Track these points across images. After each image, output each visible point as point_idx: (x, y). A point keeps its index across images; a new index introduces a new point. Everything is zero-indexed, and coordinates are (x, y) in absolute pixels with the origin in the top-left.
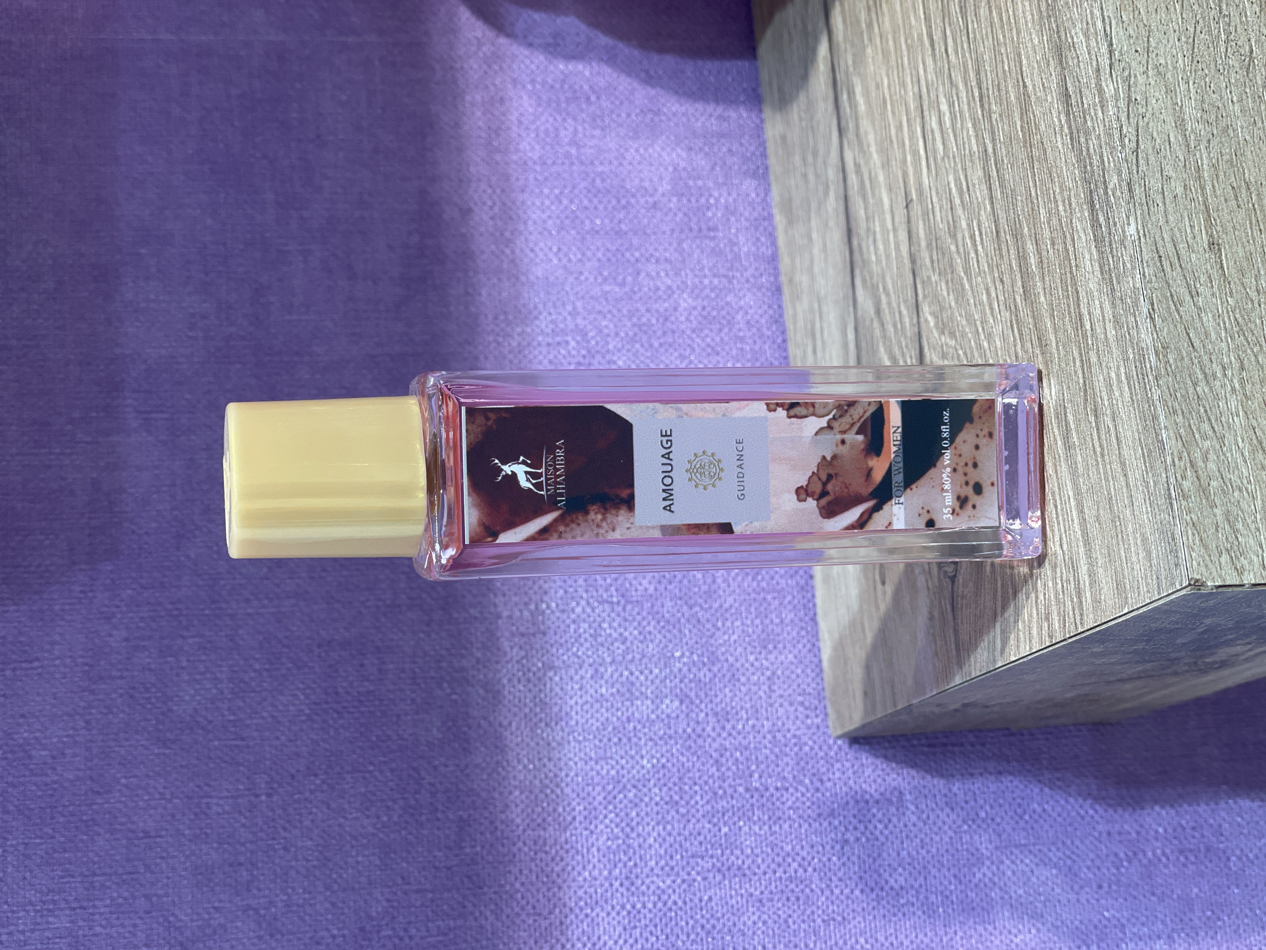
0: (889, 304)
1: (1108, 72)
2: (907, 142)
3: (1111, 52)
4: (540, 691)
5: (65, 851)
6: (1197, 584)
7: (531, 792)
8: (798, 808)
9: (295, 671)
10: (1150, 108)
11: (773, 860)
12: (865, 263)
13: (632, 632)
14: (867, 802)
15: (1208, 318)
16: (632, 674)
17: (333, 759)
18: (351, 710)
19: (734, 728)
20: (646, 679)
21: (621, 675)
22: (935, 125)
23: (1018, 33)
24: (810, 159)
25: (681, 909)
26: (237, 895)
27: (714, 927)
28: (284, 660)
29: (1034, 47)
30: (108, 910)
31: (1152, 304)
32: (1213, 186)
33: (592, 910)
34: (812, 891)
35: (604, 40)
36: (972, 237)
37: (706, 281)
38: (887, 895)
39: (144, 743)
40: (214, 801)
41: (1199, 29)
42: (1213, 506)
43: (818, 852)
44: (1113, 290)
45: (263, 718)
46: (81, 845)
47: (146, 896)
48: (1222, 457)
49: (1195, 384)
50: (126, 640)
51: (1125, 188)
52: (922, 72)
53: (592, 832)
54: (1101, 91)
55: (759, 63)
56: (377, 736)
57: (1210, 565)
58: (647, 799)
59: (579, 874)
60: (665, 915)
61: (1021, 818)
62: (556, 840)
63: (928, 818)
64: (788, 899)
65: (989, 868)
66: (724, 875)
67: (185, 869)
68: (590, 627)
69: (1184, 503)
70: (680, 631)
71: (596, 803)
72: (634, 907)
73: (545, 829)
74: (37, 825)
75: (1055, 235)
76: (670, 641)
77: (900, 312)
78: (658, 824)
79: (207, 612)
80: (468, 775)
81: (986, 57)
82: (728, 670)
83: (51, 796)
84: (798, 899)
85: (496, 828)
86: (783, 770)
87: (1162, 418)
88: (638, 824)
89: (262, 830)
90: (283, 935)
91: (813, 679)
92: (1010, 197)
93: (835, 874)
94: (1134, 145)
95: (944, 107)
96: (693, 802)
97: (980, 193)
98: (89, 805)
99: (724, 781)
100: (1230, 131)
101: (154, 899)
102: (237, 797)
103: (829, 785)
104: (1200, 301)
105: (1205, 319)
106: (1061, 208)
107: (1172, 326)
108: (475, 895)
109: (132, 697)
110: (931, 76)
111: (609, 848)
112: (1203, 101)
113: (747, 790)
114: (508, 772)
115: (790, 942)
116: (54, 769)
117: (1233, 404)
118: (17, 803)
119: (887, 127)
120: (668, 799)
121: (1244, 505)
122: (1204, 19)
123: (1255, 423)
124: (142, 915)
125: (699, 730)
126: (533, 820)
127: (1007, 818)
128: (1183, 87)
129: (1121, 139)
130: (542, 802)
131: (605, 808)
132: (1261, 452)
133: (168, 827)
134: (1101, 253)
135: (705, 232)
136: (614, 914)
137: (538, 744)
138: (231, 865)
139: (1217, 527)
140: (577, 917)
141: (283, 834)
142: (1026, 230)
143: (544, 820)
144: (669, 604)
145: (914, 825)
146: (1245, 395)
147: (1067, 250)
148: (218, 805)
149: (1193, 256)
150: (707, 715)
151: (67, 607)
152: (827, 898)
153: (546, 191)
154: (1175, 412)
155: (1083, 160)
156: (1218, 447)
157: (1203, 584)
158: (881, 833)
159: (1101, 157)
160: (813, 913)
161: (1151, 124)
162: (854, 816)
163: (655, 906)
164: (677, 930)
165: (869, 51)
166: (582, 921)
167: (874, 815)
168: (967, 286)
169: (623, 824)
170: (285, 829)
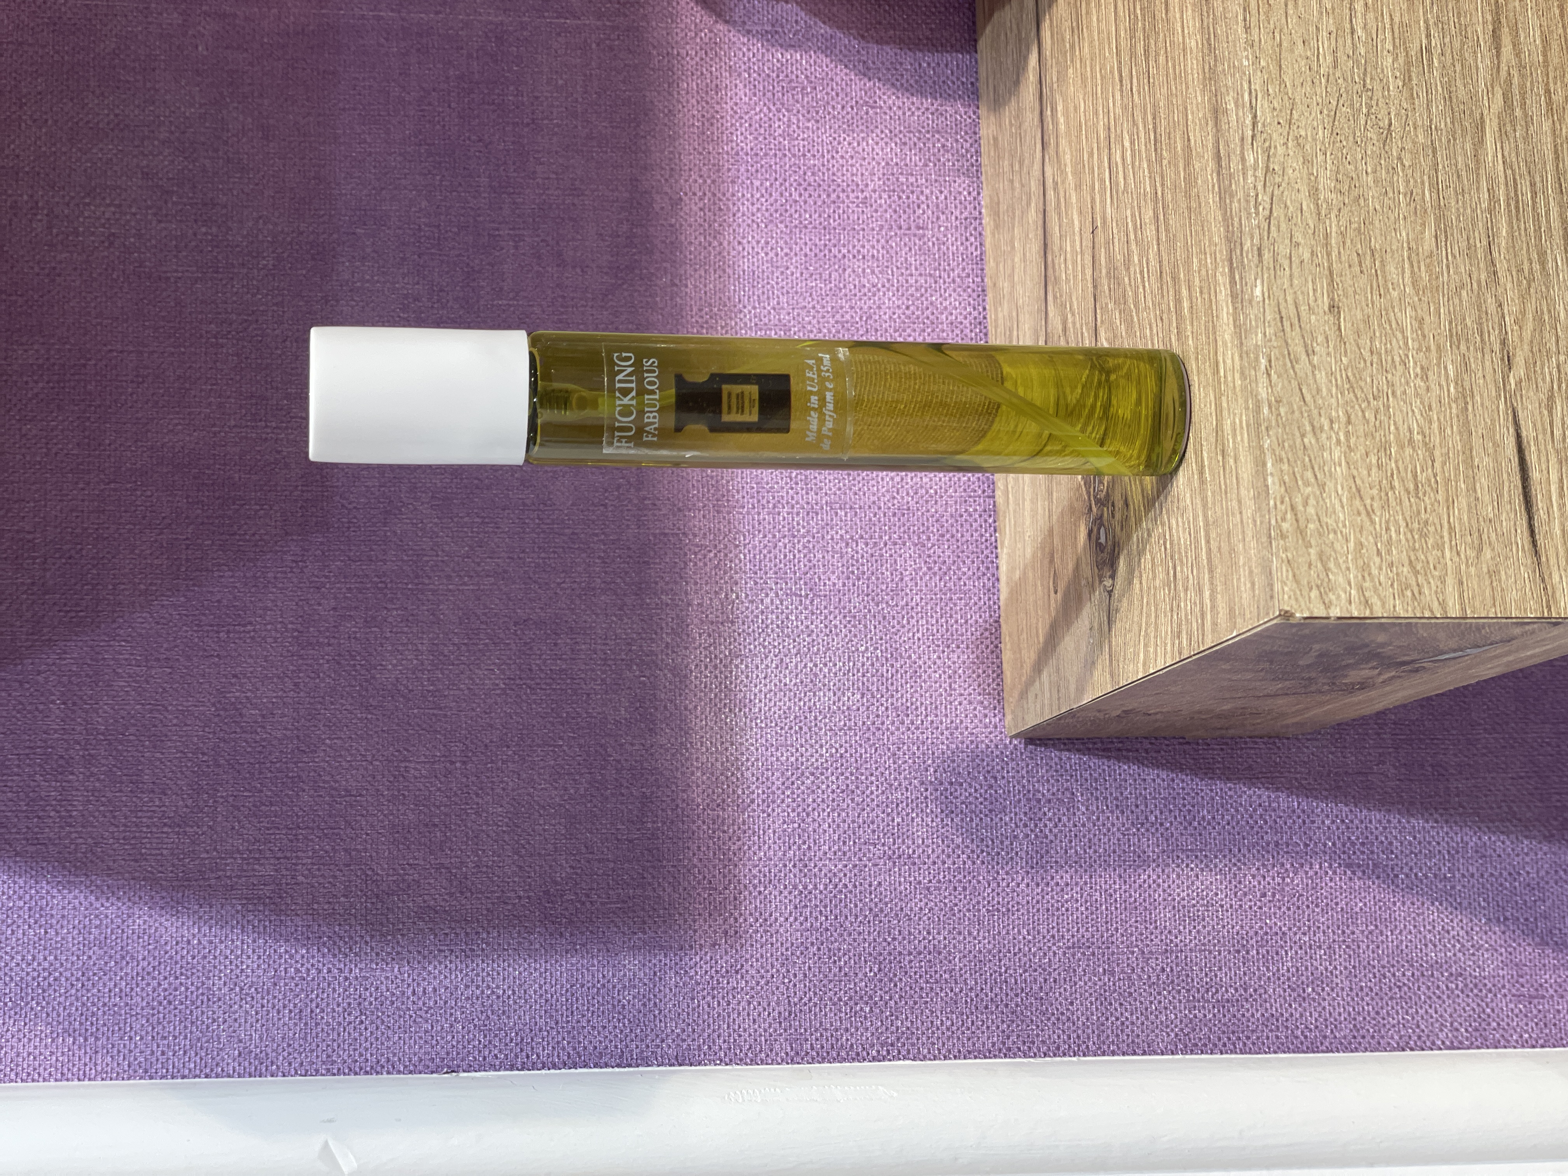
0: (1074, 323)
1: (1250, 141)
2: (1096, 169)
3: (1254, 124)
4: (726, 677)
5: (272, 805)
6: (1286, 615)
7: (712, 774)
8: (970, 803)
9: (492, 647)
10: (1286, 178)
11: (943, 851)
12: (1057, 280)
13: (817, 625)
14: (1039, 801)
15: (1321, 376)
16: (816, 665)
17: (525, 732)
18: (544, 687)
19: (912, 723)
20: (830, 671)
21: (805, 666)
22: (1119, 160)
23: (1187, 88)
24: (1017, 167)
25: (851, 892)
26: (431, 854)
27: (882, 911)
28: (482, 636)
29: (1197, 104)
30: (309, 861)
31: (1270, 361)
32: (1339, 253)
33: (765, 887)
34: (979, 882)
35: (824, 29)
36: (1142, 272)
37: (912, 281)
38: (1052, 890)
39: (349, 707)
40: (412, 765)
41: (1341, 102)
42: (1308, 546)
43: (987, 846)
44: (1241, 344)
45: (459, 689)
46: (286, 800)
47: (345, 850)
48: (1321, 502)
49: (1303, 436)
50: (334, 609)
51: (1256, 253)
52: (1111, 105)
53: (769, 815)
54: (1243, 159)
55: (979, 56)
56: (567, 713)
57: (1300, 599)
58: (824, 787)
59: (755, 853)
60: (835, 896)
61: (1190, 824)
62: (734, 820)
63: (1098, 819)
64: (955, 889)
65: (1154, 870)
66: (894, 863)
67: (383, 827)
68: (777, 617)
69: (1282, 542)
70: (865, 626)
71: (774, 788)
72: (805, 888)
73: (724, 810)
74: (246, 779)
75: (1203, 284)
76: (855, 636)
77: (1082, 334)
78: (833, 810)
79: (410, 586)
80: (652, 754)
81: (1161, 104)
82: (911, 667)
83: (260, 752)
84: (965, 889)
85: (677, 806)
86: (959, 766)
87: (1269, 465)
88: (814, 810)
89: (456, 794)
90: (472, 894)
91: (994, 680)
92: (1172, 241)
93: (1003, 868)
94: (1267, 212)
95: (1127, 144)
96: (868, 792)
97: (1150, 232)
98: (295, 763)
99: (900, 774)
100: (1362, 201)
101: (353, 853)
102: (434, 763)
103: (1002, 783)
104: (1315, 360)
105: (1318, 376)
106: (1209, 261)
107: (1286, 382)
108: (654, 867)
109: (339, 663)
110: (1119, 111)
111: (784, 831)
112: (1338, 172)
113: (922, 783)
114: (691, 754)
115: (954, 928)
116: (264, 727)
117: (1337, 454)
118: (228, 757)
119: (1080, 151)
120: (844, 787)
121: (1337, 546)
122: (1347, 93)
123: (1355, 473)
124: (342, 867)
125: (878, 722)
126: (713, 800)
127: (1175, 823)
128: (1321, 158)
129: (1256, 208)
130: (723, 784)
131: (783, 793)
132: (1358, 499)
133: (369, 787)
134: (1235, 309)
135: (914, 230)
136: (786, 893)
137: (721, 728)
138: (426, 825)
139: (1310, 565)
140: (750, 893)
141: (476, 800)
142: (1182, 276)
143: (724, 801)
144: (856, 600)
145: (1084, 825)
146: (1349, 447)
147: (1211, 301)
148: (415, 769)
149: (1313, 317)
150: (887, 708)
151: (279, 575)
152: (993, 890)
153: (757, 183)
154: (1281, 460)
155: (1227, 219)
156: (1318, 493)
157: (1292, 615)
158: (1051, 831)
159: (1240, 220)
160: (978, 903)
161: (1286, 193)
162: (1025, 813)
163: (826, 889)
164: (846, 911)
165: (1070, 71)
166: (755, 898)
167: (1045, 814)
168: (1135, 319)
169: (800, 809)
170: (477, 795)
